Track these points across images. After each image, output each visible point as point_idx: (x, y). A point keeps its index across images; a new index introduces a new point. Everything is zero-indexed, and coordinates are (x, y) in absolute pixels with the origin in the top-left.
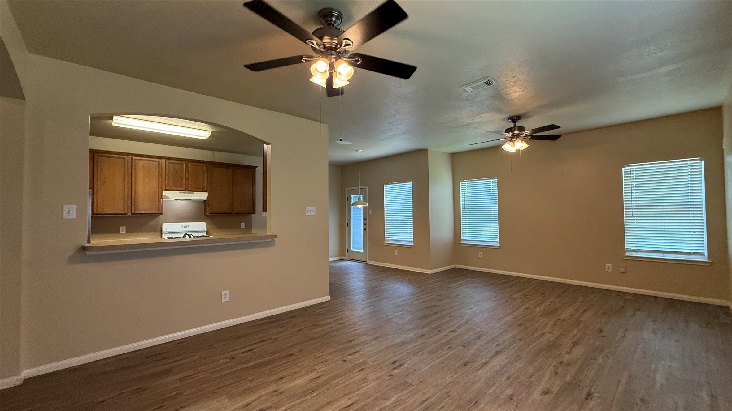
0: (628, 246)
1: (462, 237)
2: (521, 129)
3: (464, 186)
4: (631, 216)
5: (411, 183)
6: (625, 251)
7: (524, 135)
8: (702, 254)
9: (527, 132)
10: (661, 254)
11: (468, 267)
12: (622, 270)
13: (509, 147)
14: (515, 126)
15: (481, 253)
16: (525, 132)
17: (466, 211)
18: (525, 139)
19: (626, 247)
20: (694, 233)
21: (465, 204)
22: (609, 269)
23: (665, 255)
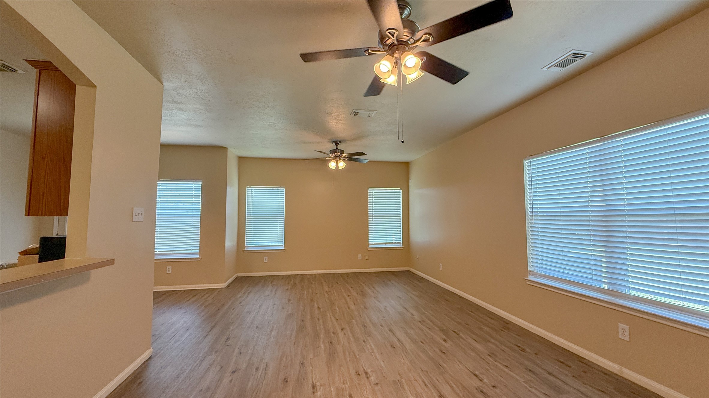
0: (370, 241)
1: (246, 244)
2: (342, 152)
3: (251, 192)
4: (372, 221)
5: (201, 183)
6: (368, 244)
7: (342, 157)
8: (400, 243)
9: (345, 155)
10: (384, 245)
11: (251, 273)
12: (367, 257)
13: (332, 165)
14: (337, 148)
15: (267, 257)
16: (344, 154)
17: (252, 217)
18: (344, 159)
19: (369, 242)
20: (397, 231)
21: (252, 212)
22: (360, 258)
23: (386, 245)
